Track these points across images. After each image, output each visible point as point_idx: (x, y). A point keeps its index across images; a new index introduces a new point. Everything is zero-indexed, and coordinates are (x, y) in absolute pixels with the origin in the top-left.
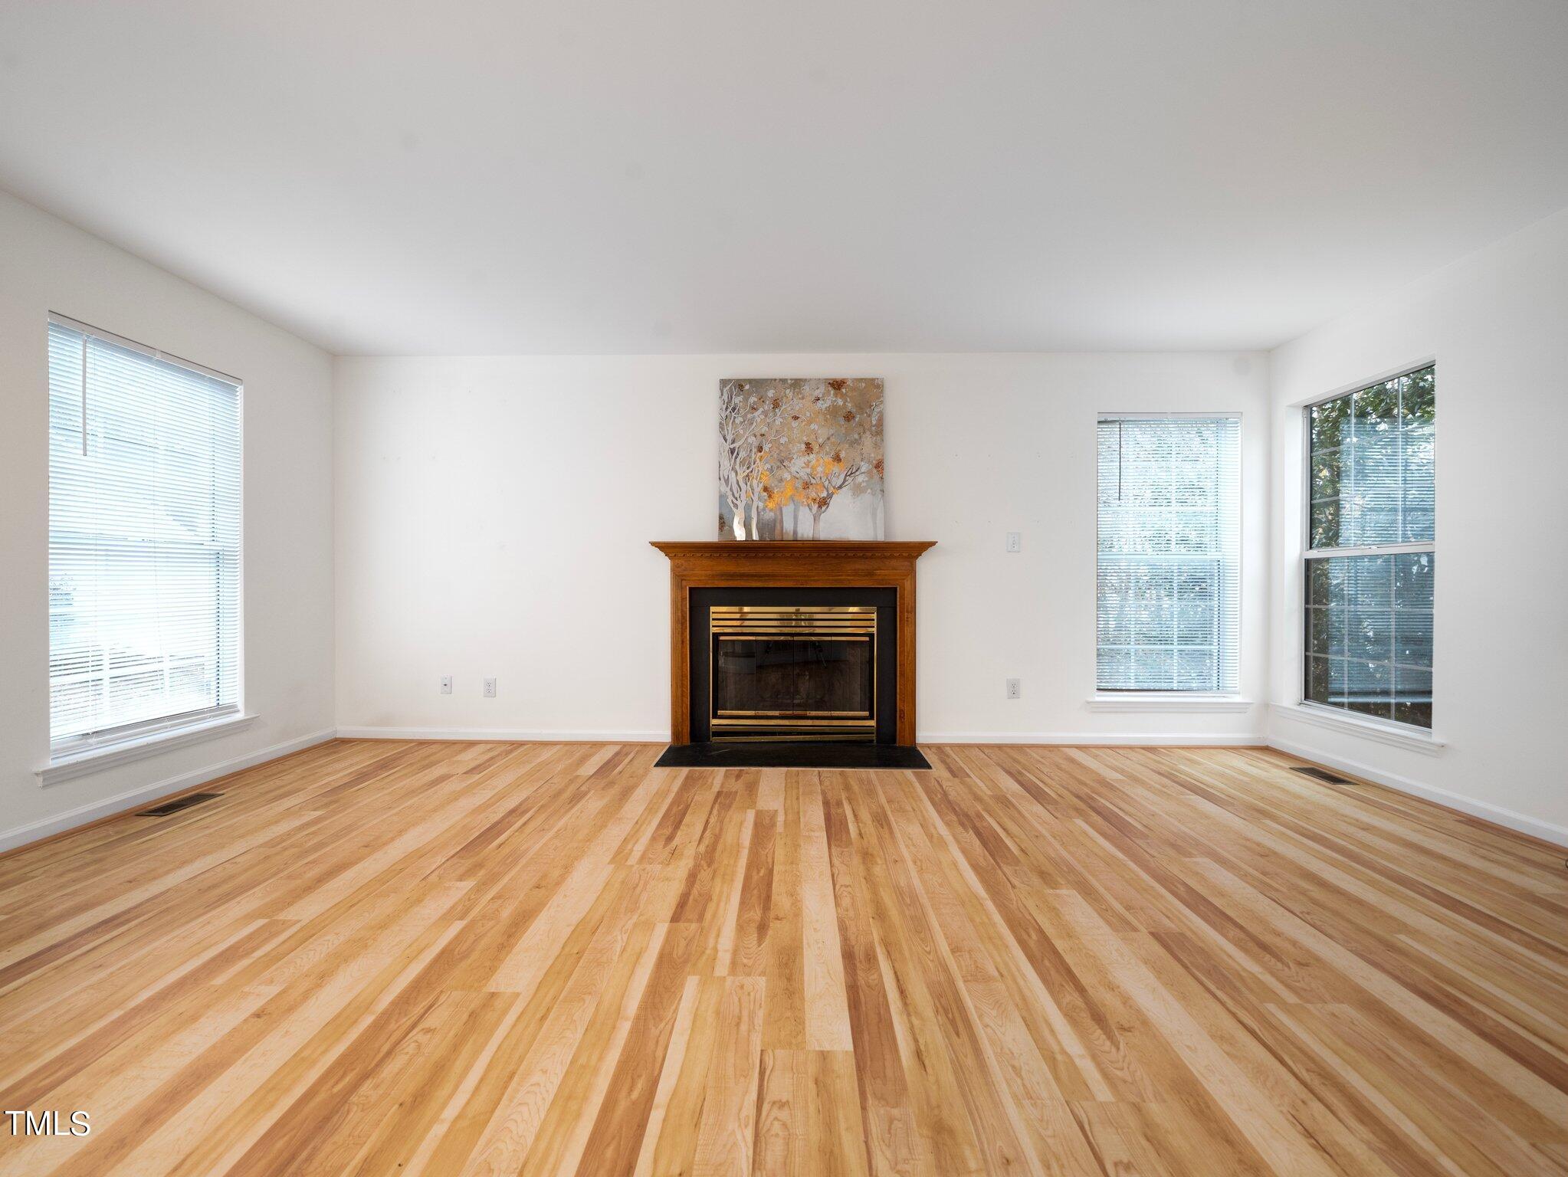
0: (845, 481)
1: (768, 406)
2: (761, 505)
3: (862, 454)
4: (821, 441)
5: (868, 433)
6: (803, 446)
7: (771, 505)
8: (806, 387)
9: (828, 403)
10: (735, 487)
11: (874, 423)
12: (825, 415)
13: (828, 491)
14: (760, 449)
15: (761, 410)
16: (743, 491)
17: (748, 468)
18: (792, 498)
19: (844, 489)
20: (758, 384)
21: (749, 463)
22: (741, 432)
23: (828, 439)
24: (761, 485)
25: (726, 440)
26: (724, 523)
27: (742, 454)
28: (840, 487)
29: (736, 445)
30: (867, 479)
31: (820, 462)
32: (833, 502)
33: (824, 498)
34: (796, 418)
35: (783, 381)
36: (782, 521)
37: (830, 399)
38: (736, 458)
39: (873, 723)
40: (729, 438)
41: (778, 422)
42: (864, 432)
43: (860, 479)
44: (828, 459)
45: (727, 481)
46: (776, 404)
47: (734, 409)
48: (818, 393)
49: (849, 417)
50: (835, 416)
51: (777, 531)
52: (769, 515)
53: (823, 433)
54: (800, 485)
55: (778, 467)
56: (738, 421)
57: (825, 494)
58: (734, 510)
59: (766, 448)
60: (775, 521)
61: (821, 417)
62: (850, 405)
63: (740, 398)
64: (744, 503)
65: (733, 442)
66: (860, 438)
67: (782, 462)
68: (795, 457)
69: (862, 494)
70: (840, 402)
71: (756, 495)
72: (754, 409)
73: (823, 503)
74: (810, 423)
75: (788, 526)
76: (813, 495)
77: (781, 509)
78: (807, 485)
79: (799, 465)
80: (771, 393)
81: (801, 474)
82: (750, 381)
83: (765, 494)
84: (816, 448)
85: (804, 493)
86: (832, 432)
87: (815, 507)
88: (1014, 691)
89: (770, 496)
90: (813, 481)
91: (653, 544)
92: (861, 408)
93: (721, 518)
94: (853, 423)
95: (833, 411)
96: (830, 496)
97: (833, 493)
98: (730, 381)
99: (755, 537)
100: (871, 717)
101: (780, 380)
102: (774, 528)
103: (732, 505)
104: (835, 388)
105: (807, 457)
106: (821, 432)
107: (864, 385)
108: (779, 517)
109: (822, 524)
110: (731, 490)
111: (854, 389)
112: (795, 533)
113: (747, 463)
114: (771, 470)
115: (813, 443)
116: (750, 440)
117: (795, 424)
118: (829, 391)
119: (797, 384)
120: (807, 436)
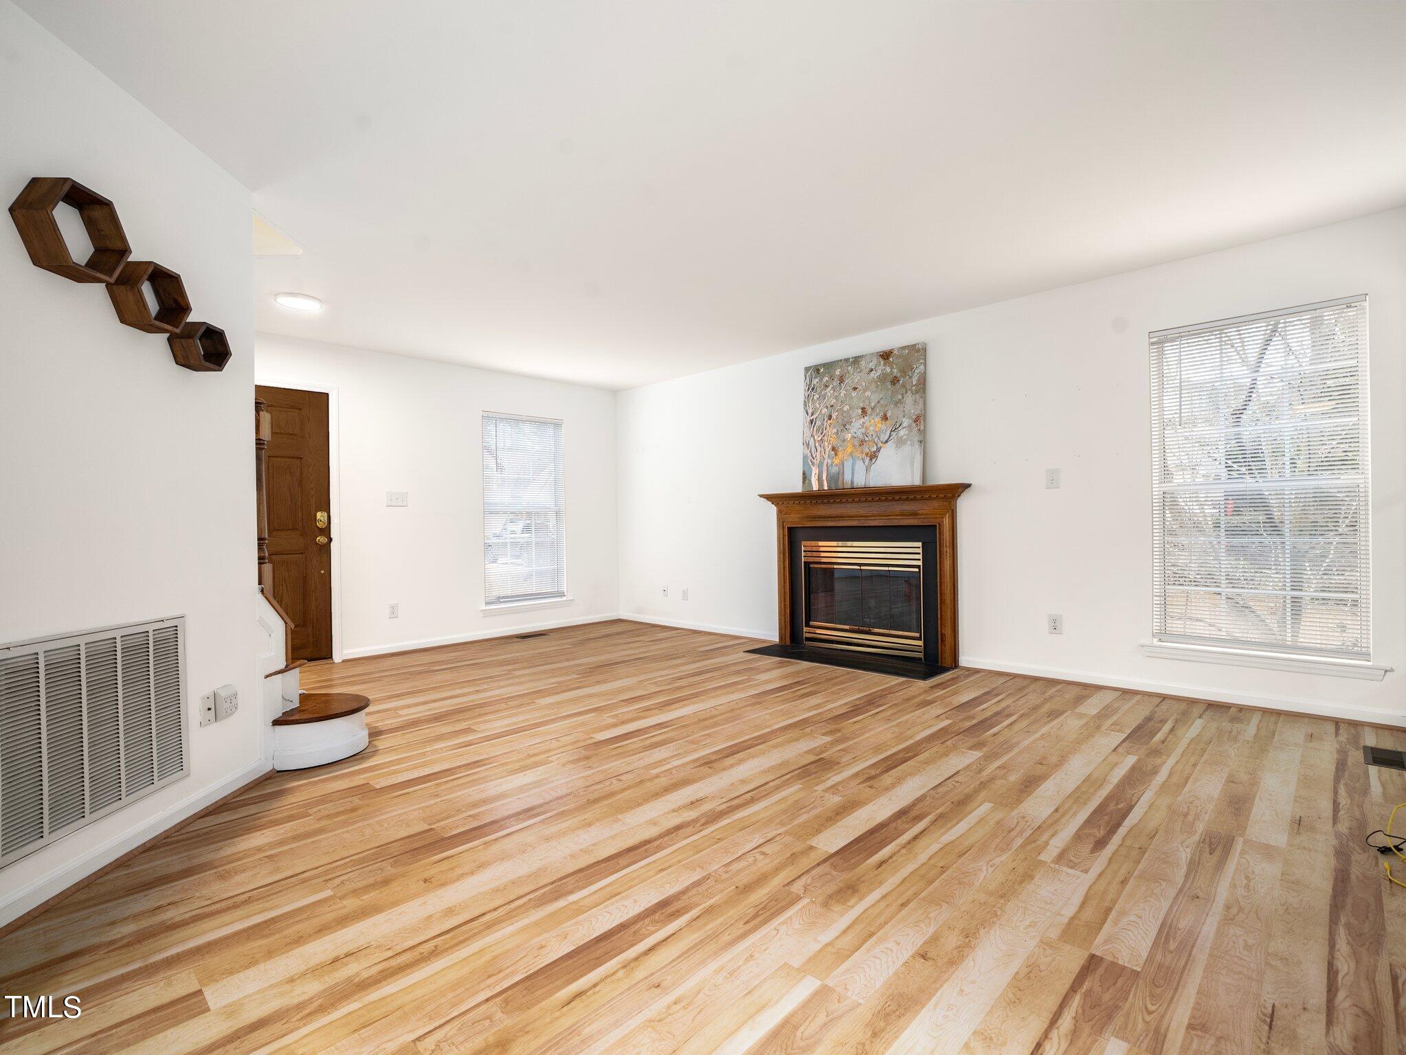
0: (890, 436)
1: (836, 383)
2: (830, 461)
3: (904, 411)
4: (873, 405)
5: (909, 392)
6: (860, 411)
7: (837, 461)
8: (863, 363)
9: (879, 372)
10: (813, 449)
11: (914, 383)
12: (876, 382)
13: (877, 446)
14: (830, 417)
15: (831, 386)
16: (819, 451)
17: (822, 434)
18: (851, 454)
19: (890, 443)
20: (829, 366)
21: (823, 430)
22: (818, 406)
23: (879, 402)
24: (830, 446)
25: (807, 414)
26: (805, 477)
27: (818, 423)
28: (887, 442)
29: (814, 417)
30: (907, 432)
31: (873, 423)
32: (881, 455)
33: (875, 452)
34: (855, 389)
35: (847, 360)
36: (843, 473)
37: (882, 368)
38: (814, 426)
39: (921, 643)
40: (810, 412)
41: (842, 395)
42: (906, 392)
43: (902, 432)
44: (877, 419)
45: (808, 445)
46: (841, 380)
47: (813, 389)
48: (872, 365)
49: (895, 381)
50: (884, 382)
51: (840, 482)
52: (835, 470)
53: (875, 398)
54: (857, 443)
55: (842, 430)
56: (815, 398)
57: (874, 449)
58: (812, 466)
59: (834, 416)
60: (838, 473)
61: (874, 385)
62: (895, 371)
63: (817, 380)
64: (818, 460)
65: (812, 414)
66: (903, 397)
67: (845, 426)
68: (854, 420)
69: (903, 446)
70: (888, 370)
71: (827, 454)
72: (827, 386)
73: (873, 456)
74: (865, 391)
75: (848, 477)
76: (867, 450)
77: (843, 464)
78: (862, 443)
79: (856, 427)
80: (838, 372)
81: (858, 434)
82: (824, 365)
83: (833, 453)
84: (869, 411)
85: (860, 449)
86: (881, 396)
87: (867, 460)
88: (1055, 626)
89: (836, 454)
90: (867, 439)
91: (761, 496)
92: (904, 372)
93: (804, 474)
94: (898, 386)
95: (883, 378)
96: (879, 450)
97: (881, 447)
98: (811, 367)
99: (826, 488)
100: (919, 639)
101: (845, 360)
102: (837, 481)
103: (810, 463)
104: (884, 359)
105: (863, 420)
106: (873, 396)
107: (907, 351)
108: (842, 470)
109: (872, 474)
110: (811, 452)
111: (899, 357)
112: (852, 482)
113: (821, 430)
114: (837, 433)
115: (867, 407)
116: (823, 412)
117: (854, 394)
118: (880, 362)
119: (856, 360)
120: (864, 402)
